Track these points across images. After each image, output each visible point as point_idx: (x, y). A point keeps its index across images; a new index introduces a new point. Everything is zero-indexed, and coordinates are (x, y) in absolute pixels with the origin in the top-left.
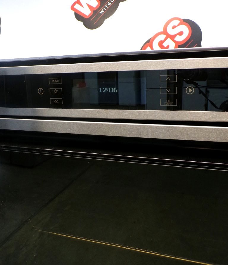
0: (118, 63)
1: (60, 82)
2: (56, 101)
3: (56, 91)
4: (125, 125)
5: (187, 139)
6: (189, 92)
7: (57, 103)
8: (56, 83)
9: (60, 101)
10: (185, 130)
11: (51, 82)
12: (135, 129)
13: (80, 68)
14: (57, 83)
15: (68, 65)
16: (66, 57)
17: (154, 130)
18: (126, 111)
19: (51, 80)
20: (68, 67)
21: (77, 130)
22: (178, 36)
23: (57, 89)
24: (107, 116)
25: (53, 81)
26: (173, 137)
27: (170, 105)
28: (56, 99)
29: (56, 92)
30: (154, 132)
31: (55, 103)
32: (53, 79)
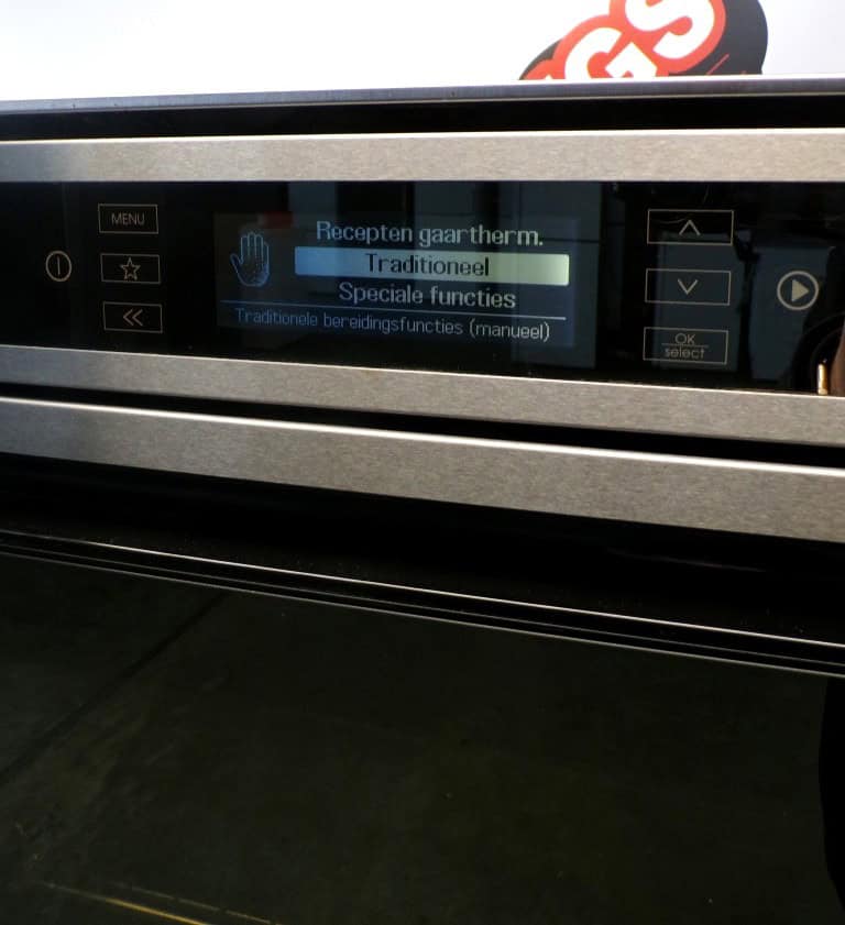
0: (438, 140)
1: (149, 225)
2: (132, 317)
3: (131, 270)
4: (464, 447)
5: (770, 531)
6: (794, 298)
7: (136, 326)
8: (132, 227)
9: (149, 318)
10: (764, 485)
11: (108, 225)
12: (512, 471)
13: (251, 161)
14: (138, 227)
15: (188, 143)
16: (183, 102)
17: (609, 479)
18: (471, 380)
19: (106, 213)
20: (188, 153)
21: (230, 461)
22: (669, 36)
23: (136, 261)
24: (377, 400)
25: (121, 218)
26: (701, 519)
27: (690, 358)
28: (129, 308)
29: (130, 273)
30: (605, 489)
31: (125, 325)
32: (117, 211)
